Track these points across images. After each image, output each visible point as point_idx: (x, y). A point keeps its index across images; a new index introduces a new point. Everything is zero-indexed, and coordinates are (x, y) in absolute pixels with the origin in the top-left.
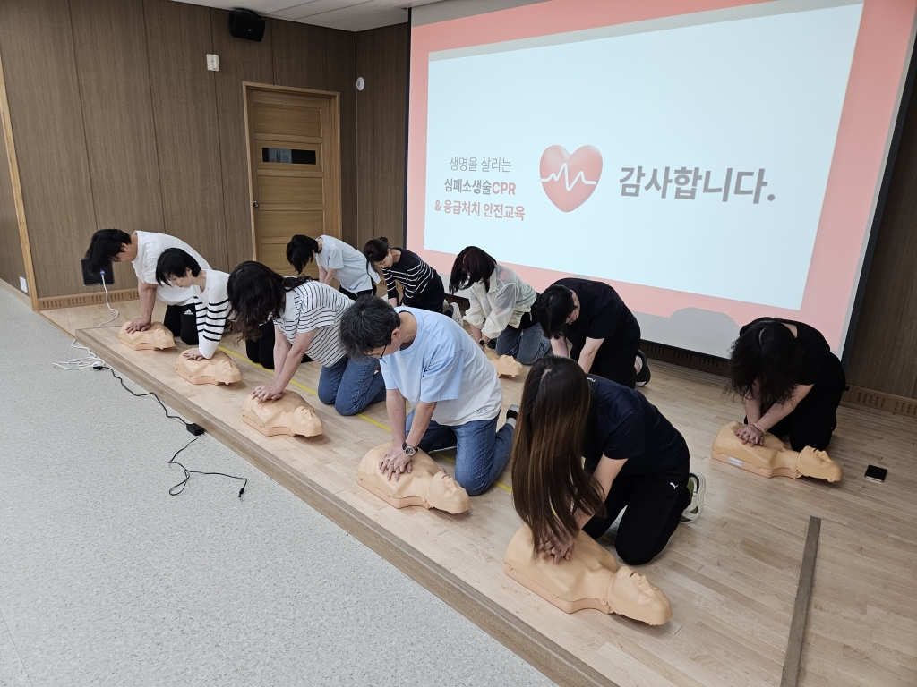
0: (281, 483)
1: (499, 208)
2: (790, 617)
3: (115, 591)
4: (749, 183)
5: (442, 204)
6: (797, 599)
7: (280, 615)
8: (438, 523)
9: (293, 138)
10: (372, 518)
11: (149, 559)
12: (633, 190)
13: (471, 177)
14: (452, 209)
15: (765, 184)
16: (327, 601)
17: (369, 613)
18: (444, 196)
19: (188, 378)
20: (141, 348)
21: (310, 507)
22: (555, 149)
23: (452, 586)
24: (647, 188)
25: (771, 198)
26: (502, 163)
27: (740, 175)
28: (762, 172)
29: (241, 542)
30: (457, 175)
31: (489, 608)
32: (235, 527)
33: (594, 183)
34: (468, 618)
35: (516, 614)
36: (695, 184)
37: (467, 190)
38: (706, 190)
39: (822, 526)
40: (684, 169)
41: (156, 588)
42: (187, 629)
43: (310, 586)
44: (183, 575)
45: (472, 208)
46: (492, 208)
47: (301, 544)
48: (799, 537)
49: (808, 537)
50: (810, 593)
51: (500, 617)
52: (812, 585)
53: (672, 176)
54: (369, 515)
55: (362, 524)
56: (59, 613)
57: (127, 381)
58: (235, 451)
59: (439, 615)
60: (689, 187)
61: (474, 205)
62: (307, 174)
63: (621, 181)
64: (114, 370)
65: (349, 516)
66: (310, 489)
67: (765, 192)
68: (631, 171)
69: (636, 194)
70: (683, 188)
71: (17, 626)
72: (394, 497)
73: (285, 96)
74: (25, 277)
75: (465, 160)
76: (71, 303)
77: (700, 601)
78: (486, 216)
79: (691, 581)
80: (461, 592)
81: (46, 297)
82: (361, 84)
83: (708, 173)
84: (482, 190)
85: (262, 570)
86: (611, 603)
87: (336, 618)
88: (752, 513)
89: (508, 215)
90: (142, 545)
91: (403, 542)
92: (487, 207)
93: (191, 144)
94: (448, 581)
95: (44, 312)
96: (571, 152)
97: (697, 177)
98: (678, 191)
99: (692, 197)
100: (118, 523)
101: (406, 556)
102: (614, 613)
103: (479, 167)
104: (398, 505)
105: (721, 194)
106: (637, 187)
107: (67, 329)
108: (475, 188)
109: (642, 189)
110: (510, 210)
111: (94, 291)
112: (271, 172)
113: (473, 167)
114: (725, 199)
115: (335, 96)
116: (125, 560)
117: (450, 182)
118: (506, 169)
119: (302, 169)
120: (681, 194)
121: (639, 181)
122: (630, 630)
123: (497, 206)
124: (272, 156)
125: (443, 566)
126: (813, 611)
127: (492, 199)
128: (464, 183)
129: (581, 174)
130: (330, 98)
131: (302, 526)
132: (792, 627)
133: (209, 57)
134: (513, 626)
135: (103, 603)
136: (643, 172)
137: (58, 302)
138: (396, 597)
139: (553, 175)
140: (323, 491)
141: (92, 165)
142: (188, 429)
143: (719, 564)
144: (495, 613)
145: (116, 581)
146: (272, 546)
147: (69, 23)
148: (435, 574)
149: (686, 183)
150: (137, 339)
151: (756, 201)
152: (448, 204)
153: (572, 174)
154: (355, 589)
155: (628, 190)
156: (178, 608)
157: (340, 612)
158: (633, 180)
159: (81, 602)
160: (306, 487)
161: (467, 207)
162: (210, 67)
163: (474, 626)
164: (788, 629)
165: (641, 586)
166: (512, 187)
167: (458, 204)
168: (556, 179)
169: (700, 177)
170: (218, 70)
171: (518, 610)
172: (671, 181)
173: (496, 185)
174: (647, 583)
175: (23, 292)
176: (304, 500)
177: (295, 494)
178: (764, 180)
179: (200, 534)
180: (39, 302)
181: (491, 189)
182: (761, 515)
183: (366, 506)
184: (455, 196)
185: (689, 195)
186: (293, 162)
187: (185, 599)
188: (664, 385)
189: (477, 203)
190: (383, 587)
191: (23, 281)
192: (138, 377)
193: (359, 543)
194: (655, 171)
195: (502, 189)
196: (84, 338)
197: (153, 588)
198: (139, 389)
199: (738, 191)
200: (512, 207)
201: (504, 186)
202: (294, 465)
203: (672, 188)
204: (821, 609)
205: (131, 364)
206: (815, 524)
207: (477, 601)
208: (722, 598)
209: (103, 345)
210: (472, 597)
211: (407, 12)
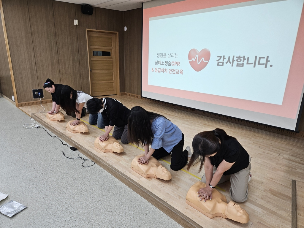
0: (104, 168)
1: (174, 70)
2: (291, 219)
3: (48, 210)
4: (263, 61)
5: (154, 69)
6: (292, 212)
7: (107, 219)
8: (160, 184)
9: (103, 47)
10: (137, 182)
11: (59, 197)
12: (221, 64)
13: (164, 60)
14: (158, 71)
15: (269, 61)
16: (123, 213)
17: (138, 218)
18: (155, 67)
19: (70, 130)
20: (53, 120)
21: (114, 177)
22: (194, 50)
23: (168, 208)
24: (226, 63)
25: (271, 66)
26: (175, 55)
27: (260, 58)
28: (268, 57)
29: (91, 190)
30: (159, 59)
31: (182, 217)
32: (89, 185)
33: (207, 61)
34: (173, 220)
35: (192, 219)
36: (243, 61)
37: (163, 64)
38: (248, 63)
39: (296, 183)
40: (240, 56)
41: (62, 209)
42: (74, 225)
43: (116, 207)
44: (71, 204)
45: (164, 70)
46: (171, 71)
47: (112, 191)
48: (289, 188)
49: (292, 188)
50: (296, 209)
51: (186, 220)
52: (296, 206)
53: (235, 59)
54: (136, 181)
55: (133, 184)
56: (28, 218)
57: (49, 131)
58: (87, 157)
59: (163, 218)
60: (241, 62)
61: (165, 69)
62: (108, 59)
63: (217, 61)
64: (44, 128)
65: (129, 181)
66: (114, 171)
67: (269, 64)
68: (221, 57)
69: (223, 65)
70: (239, 63)
71: (14, 224)
72: (144, 174)
73: (100, 33)
74: (14, 96)
75: (162, 54)
76: (29, 104)
77: (257, 213)
78: (169, 73)
79: (253, 205)
80: (171, 210)
81: (21, 103)
82: (126, 29)
83: (248, 58)
84: (168, 64)
85: (99, 201)
86: (227, 215)
87: (127, 220)
88: (271, 179)
89: (177, 73)
90: (56, 192)
91: (148, 191)
92: (170, 70)
93: (69, 50)
94: (166, 206)
95: (20, 108)
96: (199, 51)
97: (244, 59)
98: (238, 64)
99: (243, 66)
100: (48, 184)
101: (150, 196)
102: (228, 218)
103: (167, 56)
104: (146, 177)
105: (253, 65)
106: (223, 63)
107: (28, 113)
108: (166, 63)
109: (225, 63)
110: (178, 71)
111: (37, 100)
112: (96, 59)
113: (165, 56)
114: (254, 66)
115: (117, 33)
116: (51, 198)
117: (157, 62)
118: (176, 57)
119: (106, 58)
120: (239, 65)
121: (223, 60)
122: (234, 225)
123: (173, 70)
124: (95, 53)
125: (164, 200)
126: (298, 216)
127: (172, 67)
128: (162, 62)
129: (203, 58)
130: (115, 34)
131: (112, 184)
132: (292, 223)
133: (75, 20)
134: (191, 223)
135: (44, 215)
136: (225, 57)
137: (25, 104)
138: (147, 211)
139: (193, 59)
140: (119, 171)
141: (36, 57)
142: (71, 149)
143: (262, 199)
144: (184, 218)
145: (48, 206)
146: (102, 192)
147: (28, 10)
148: (161, 203)
149: (240, 61)
150: (52, 117)
151: (266, 67)
152: (156, 69)
153: (200, 59)
154: (132, 209)
155: (220, 64)
156: (70, 216)
157: (128, 217)
158: (221, 60)
159: (36, 214)
160: (113, 170)
161: (163, 70)
162: (75, 24)
163: (176, 223)
164: (291, 224)
165: (238, 209)
166: (179, 63)
167: (160, 69)
168: (194, 60)
169: (245, 59)
170: (78, 25)
171: (192, 217)
172: (235, 61)
173: (173, 63)
174: (240, 208)
175: (13, 101)
176: (112, 175)
177: (109, 172)
178: (269, 60)
179: (77, 188)
180: (18, 104)
181: (171, 64)
182: (275, 179)
183: (134, 177)
184: (159, 66)
185: (241, 65)
186: (103, 55)
187: (73, 213)
188: (233, 131)
189: (166, 69)
190: (142, 208)
191: (13, 97)
192: (53, 130)
193: (132, 191)
194: (229, 57)
195: (175, 64)
196: (34, 117)
197: (61, 208)
198: (53, 134)
199: (259, 64)
200: (179, 70)
201: (176, 63)
202: (108, 162)
203: (235, 63)
204: (301, 215)
205: (50, 126)
206: (294, 182)
207: (177, 214)
208: (265, 212)
209: (41, 119)
210: (175, 212)
211: (142, 4)
